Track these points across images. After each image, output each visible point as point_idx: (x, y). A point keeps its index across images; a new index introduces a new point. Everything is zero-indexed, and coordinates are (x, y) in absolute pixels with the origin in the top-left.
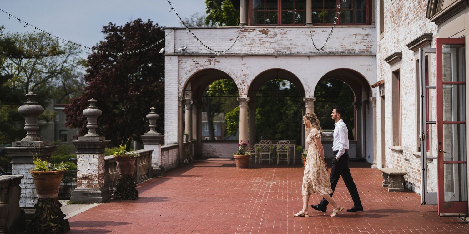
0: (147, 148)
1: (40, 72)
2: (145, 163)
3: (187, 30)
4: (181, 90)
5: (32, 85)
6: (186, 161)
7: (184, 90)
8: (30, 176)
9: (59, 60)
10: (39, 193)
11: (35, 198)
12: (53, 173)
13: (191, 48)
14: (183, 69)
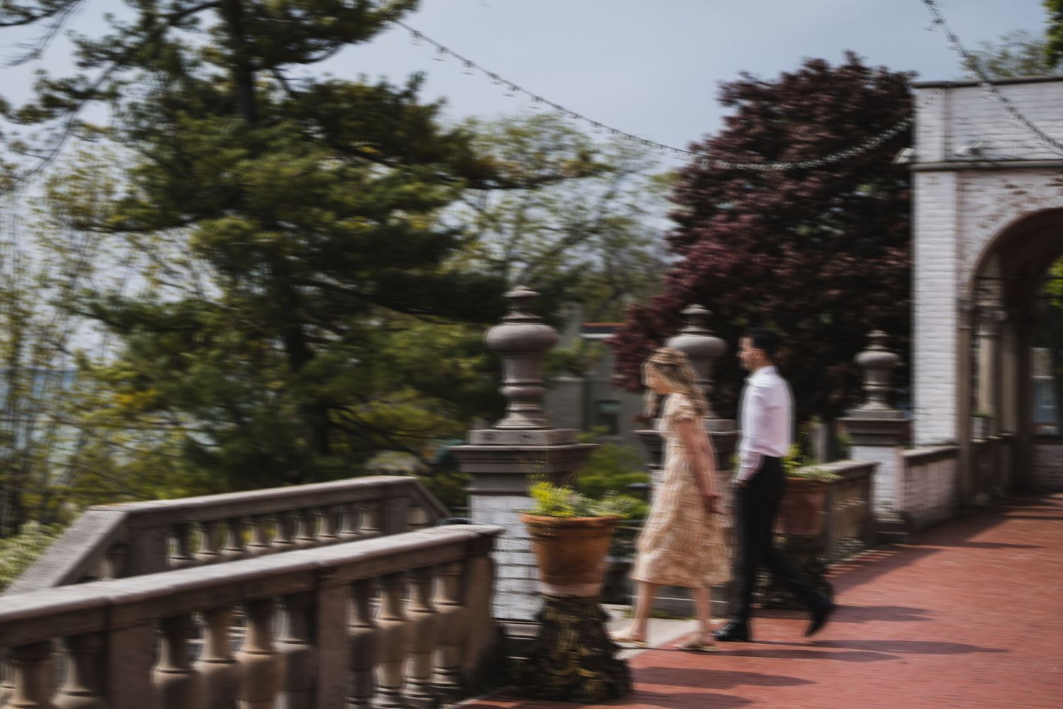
0: (861, 456)
1: (537, 228)
2: (855, 502)
3: (987, 87)
4: (967, 277)
5: (517, 268)
6: (981, 498)
7: (979, 277)
8: (521, 531)
9: (592, 189)
10: (550, 579)
11: (535, 594)
12: (582, 525)
13: (1001, 144)
14: (973, 210)
